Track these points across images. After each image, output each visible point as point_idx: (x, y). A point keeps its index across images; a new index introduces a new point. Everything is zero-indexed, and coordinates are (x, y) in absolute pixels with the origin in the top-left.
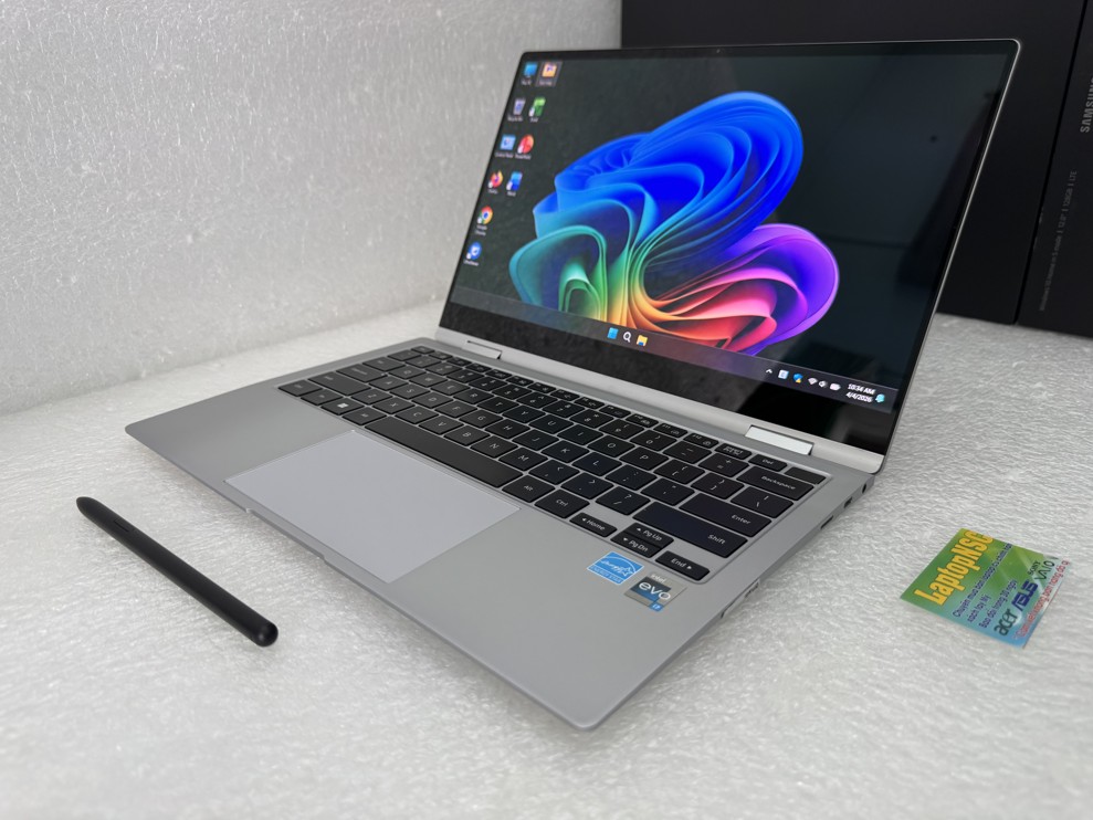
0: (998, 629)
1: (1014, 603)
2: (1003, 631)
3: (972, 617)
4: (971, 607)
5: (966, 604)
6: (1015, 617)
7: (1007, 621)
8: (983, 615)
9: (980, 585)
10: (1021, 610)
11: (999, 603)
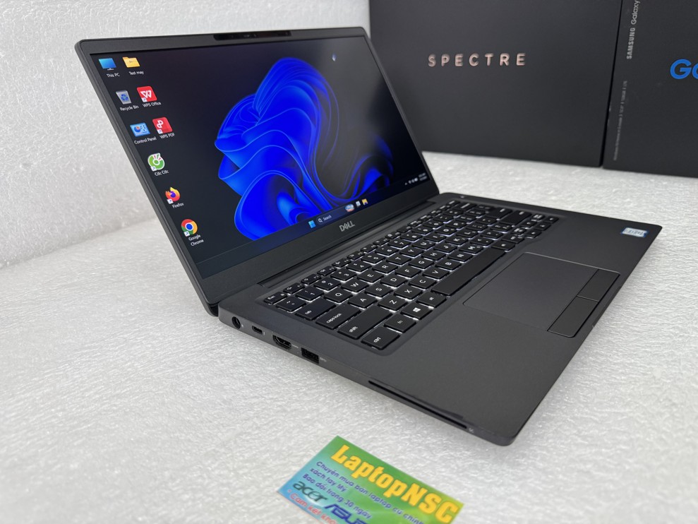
0: (302, 485)
1: (336, 505)
2: (298, 487)
3: (317, 473)
4: (328, 475)
5: (333, 473)
6: (316, 500)
7: (311, 493)
8: (318, 480)
9: (362, 491)
10: (327, 508)
11: (334, 495)
